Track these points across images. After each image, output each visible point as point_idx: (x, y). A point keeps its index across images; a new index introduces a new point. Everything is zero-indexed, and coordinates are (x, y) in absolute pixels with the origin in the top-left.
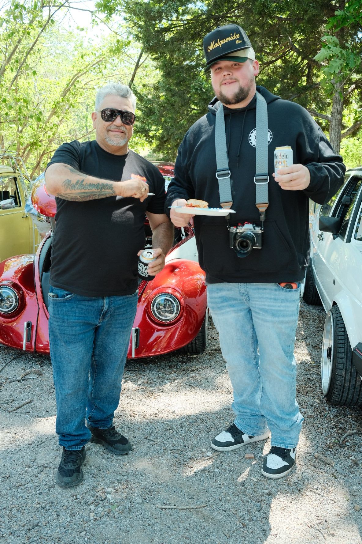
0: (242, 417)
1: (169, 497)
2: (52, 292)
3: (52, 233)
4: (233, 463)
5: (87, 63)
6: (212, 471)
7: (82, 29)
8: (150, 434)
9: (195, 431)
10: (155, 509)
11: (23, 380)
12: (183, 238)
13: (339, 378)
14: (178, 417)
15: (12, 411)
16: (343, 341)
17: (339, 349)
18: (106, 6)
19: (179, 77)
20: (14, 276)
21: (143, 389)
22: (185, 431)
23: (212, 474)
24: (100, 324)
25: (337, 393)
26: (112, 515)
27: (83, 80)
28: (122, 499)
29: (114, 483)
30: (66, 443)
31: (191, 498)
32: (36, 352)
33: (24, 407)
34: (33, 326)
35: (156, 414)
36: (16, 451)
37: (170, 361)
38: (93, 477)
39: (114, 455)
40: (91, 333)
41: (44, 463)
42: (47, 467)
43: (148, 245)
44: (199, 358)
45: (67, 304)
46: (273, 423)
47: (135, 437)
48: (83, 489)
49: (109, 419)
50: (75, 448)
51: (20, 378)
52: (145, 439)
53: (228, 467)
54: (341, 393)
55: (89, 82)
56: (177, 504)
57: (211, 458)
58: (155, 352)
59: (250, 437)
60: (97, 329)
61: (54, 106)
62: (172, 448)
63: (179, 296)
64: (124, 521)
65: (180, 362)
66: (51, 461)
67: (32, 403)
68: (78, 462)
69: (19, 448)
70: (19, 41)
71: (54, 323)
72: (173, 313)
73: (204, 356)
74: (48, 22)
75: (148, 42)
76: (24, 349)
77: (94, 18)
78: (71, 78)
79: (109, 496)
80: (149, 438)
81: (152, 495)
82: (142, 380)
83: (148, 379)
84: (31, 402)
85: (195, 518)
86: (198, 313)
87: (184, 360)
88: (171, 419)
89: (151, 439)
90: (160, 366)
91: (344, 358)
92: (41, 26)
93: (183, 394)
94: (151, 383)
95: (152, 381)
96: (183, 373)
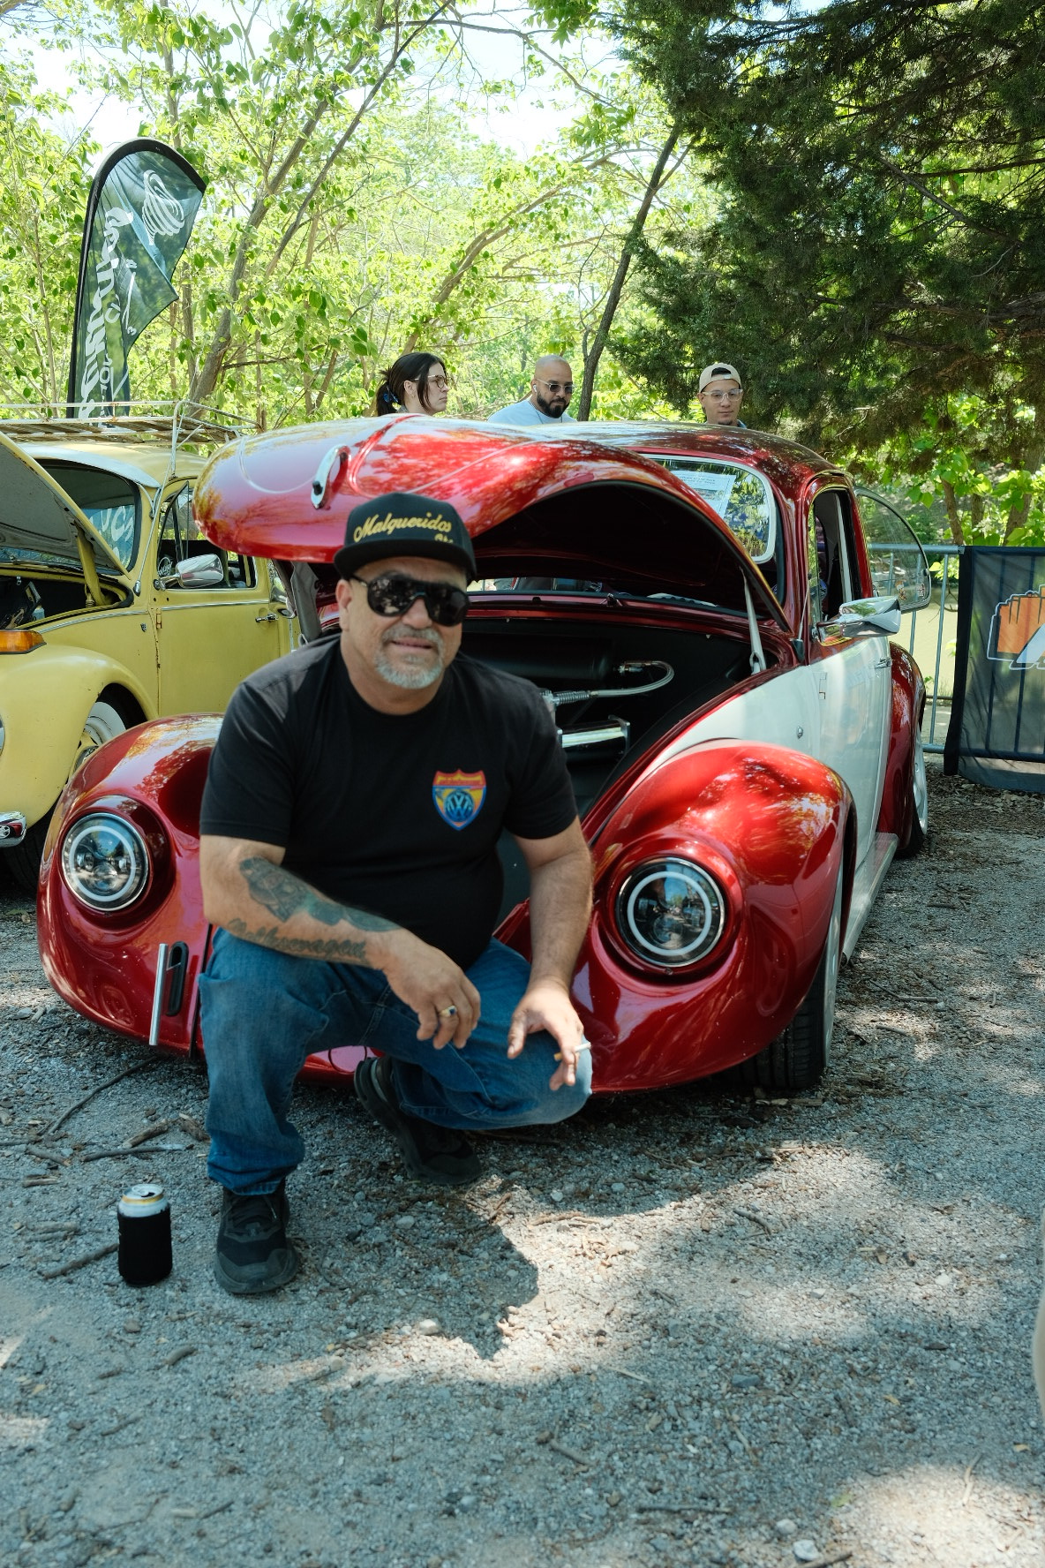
5: (512, 203)
7: (496, 88)
9: (753, 1430)
11: (136, 1154)
12: (757, 668)
15: (54, 1276)
22: (713, 1422)
27: (500, 253)
32: (197, 1052)
34: (193, 958)
35: (601, 1333)
37: (686, 1115)
44: (798, 1112)
47: (500, 1433)
51: (127, 1145)
52: (541, 1443)
55: (519, 259)
61: (412, 330)
62: (647, 1500)
63: (724, 870)
65: (724, 1121)
70: (308, 128)
72: (695, 935)
73: (818, 1102)
74: (392, 65)
76: (152, 1041)
77: (532, 51)
78: (465, 248)
80: (554, 1442)
82: (569, 1188)
83: (594, 1182)
87: (738, 1114)
89: (564, 1447)
90: (644, 1131)
93: (722, 1253)
94: (600, 1200)
95: (607, 1190)
96: (730, 1165)
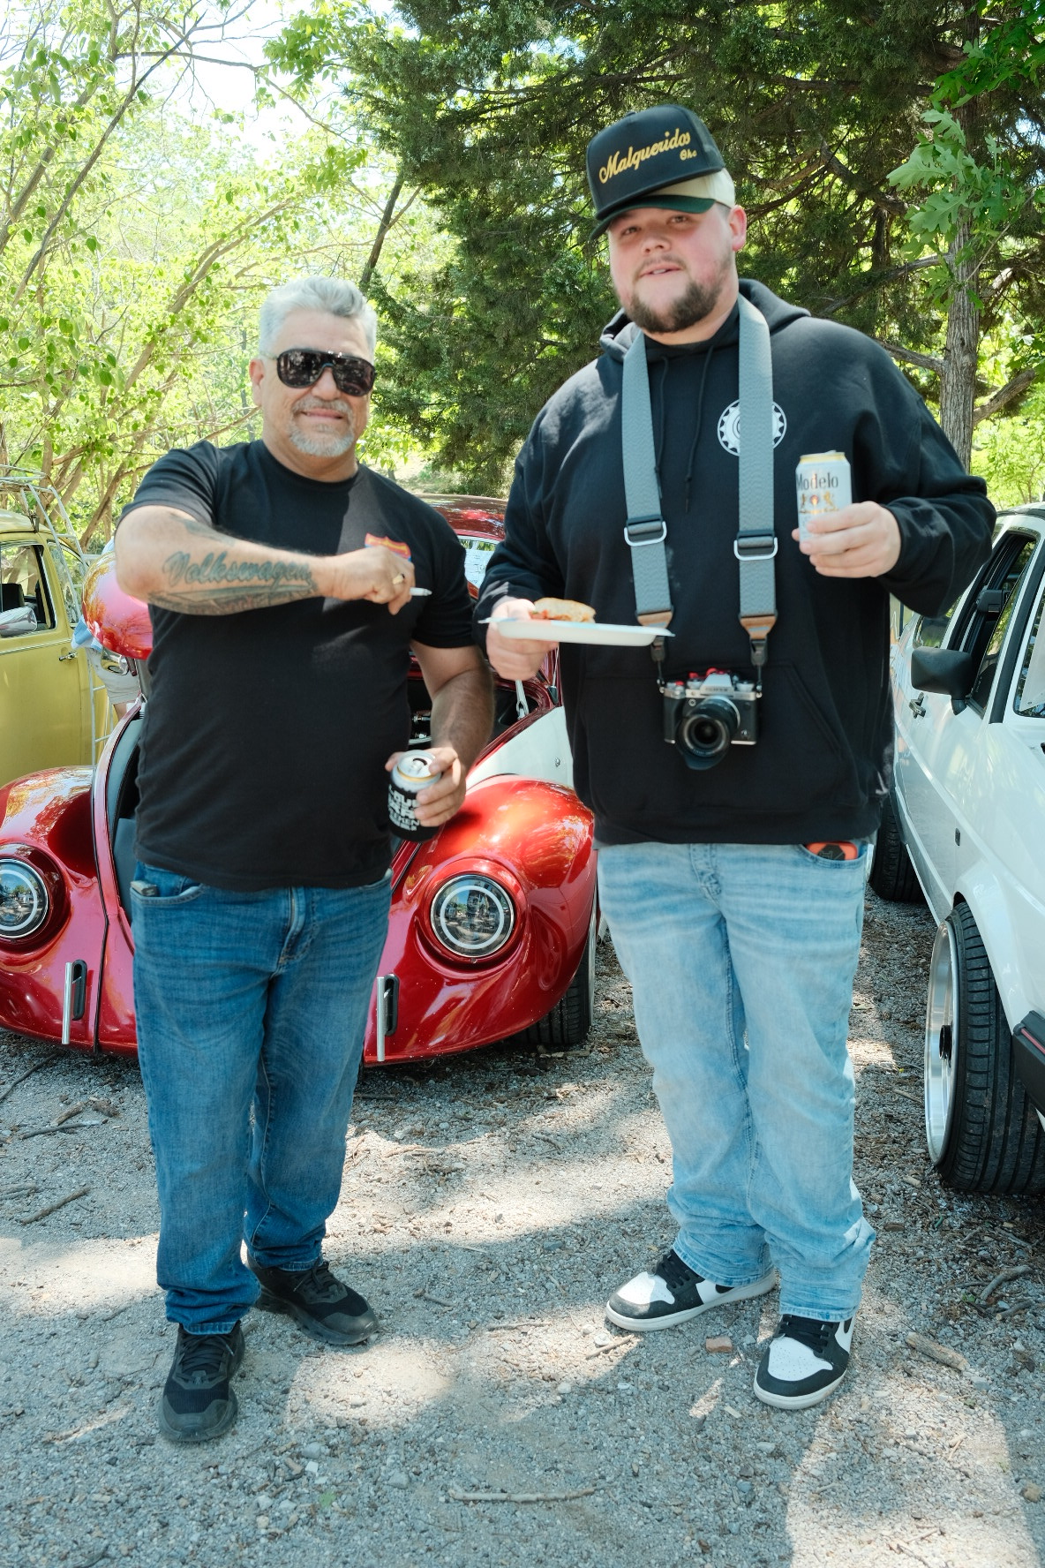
0: (697, 1231)
1: (485, 1467)
2: (141, 878)
3: (143, 705)
4: (670, 1365)
5: (243, 215)
6: (610, 1388)
7: (229, 119)
8: (432, 1284)
9: (561, 1275)
10: (447, 1501)
11: (63, 1130)
12: (523, 713)
13: (975, 1115)
14: (511, 1232)
15: (30, 1222)
16: (985, 1008)
17: (975, 1031)
18: (294, 54)
19: (506, 252)
20: (34, 831)
21: (409, 1154)
22: (533, 1273)
23: (611, 1399)
24: (282, 971)
25: (969, 1157)
26: (320, 1521)
27: (230, 264)
28: (350, 1475)
29: (327, 1428)
30: (186, 1313)
31: (550, 1470)
32: (99, 1047)
33: (64, 1210)
34: (91, 972)
35: (448, 1224)
36: (43, 1339)
37: (488, 1070)
38: (266, 1410)
39: (327, 1347)
40: (255, 999)
41: (125, 1372)
42: (131, 1383)
43: (421, 736)
44: (572, 1061)
45: (184, 913)
46: (785, 1247)
47: (388, 1294)
48: (238, 1447)
49: (311, 1243)
50: (214, 1329)
51: (54, 1124)
52: (417, 1297)
53: (656, 1378)
54: (982, 1158)
55: (250, 267)
56: (511, 1487)
57: (606, 1352)
58: (443, 1044)
59: (720, 1289)
60: (272, 986)
61: (149, 339)
62: (494, 1324)
63: (510, 881)
64: (356, 1537)
65: (516, 1072)
66: (142, 1364)
67: (88, 1199)
68: (222, 1368)
69: (52, 1330)
70: (48, 155)
71: (149, 967)
72: (493, 932)
73: (587, 1053)
74: (130, 99)
75: (416, 152)
76: (65, 1040)
77: (263, 84)
78: (197, 258)
79: (312, 1467)
80: (426, 1295)
81: (436, 1463)
82: (408, 1128)
83: (425, 1123)
84: (85, 1193)
85: (563, 1527)
86: (565, 930)
87: (527, 1066)
88: (492, 1240)
89: (434, 1297)
90: (457, 1084)
91: (988, 1056)
92: (110, 112)
93: (527, 1165)
94: (432, 1136)
95: (435, 1128)
96: (524, 1104)
